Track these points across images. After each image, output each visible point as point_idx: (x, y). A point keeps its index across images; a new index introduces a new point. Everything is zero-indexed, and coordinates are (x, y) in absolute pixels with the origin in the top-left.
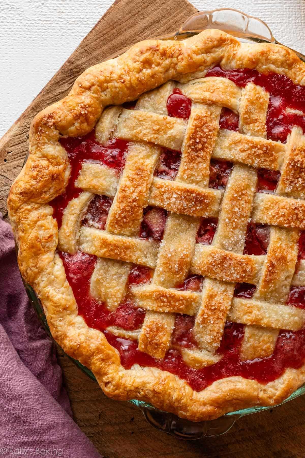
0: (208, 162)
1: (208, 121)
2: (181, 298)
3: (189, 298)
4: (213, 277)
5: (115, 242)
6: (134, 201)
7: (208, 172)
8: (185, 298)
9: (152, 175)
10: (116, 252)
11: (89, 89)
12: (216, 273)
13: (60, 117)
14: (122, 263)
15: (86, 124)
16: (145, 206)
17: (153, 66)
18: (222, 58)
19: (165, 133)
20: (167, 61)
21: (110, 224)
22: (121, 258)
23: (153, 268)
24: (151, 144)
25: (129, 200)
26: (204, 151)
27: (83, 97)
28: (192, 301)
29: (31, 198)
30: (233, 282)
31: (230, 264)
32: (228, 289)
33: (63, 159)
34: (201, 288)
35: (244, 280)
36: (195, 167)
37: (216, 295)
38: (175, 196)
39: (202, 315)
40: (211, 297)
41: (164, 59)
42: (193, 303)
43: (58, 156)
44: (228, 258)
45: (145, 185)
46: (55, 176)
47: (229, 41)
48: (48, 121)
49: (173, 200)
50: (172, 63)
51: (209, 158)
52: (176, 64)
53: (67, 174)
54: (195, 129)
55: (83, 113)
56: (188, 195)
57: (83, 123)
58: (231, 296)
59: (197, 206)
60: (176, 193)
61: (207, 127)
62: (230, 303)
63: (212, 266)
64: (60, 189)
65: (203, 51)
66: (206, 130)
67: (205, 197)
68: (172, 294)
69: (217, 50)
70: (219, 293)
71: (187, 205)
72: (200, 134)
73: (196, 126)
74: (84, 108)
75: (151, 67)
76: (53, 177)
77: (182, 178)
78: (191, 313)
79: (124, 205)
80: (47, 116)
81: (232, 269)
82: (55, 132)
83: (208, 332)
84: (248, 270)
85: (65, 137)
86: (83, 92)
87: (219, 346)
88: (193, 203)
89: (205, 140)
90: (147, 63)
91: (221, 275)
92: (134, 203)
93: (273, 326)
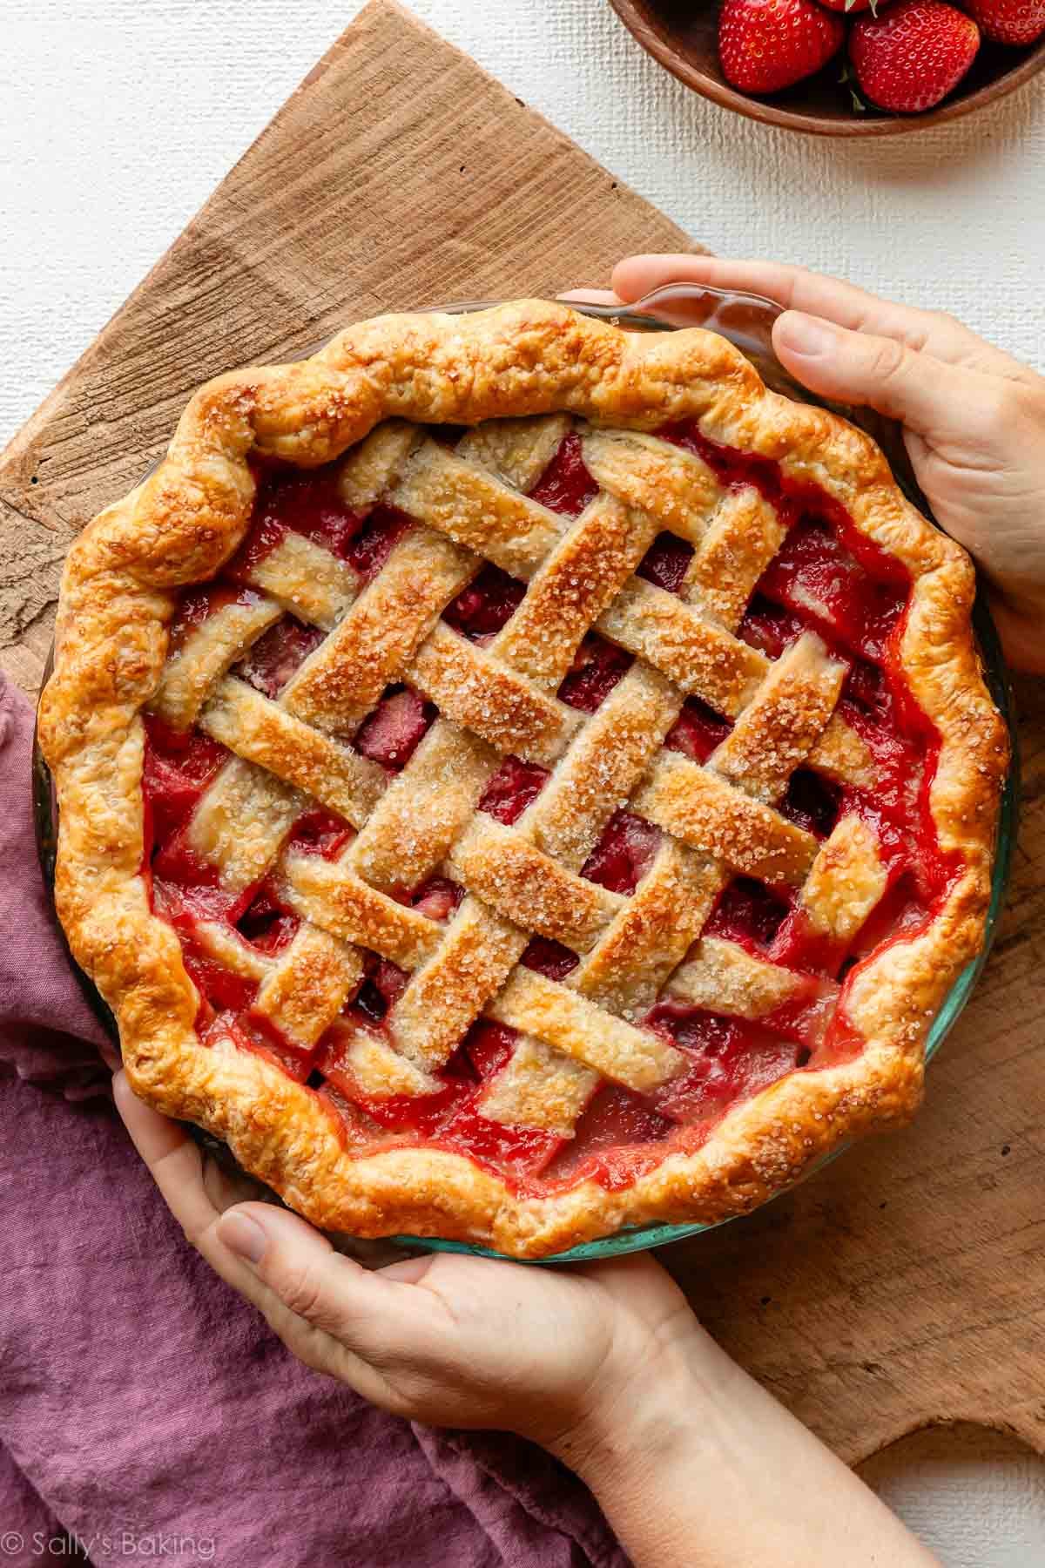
0: (578, 639)
1: (616, 544)
2: (396, 921)
3: (414, 927)
4: (490, 902)
5: (294, 737)
6: (372, 658)
7: (570, 661)
8: (404, 925)
9: (438, 615)
10: (288, 758)
11: (368, 362)
12: (497, 894)
13: (271, 402)
14: (287, 789)
15: (326, 441)
16: (393, 681)
17: (539, 367)
18: (707, 407)
19: (506, 539)
20: (577, 369)
21: (295, 692)
22: (294, 777)
23: (357, 827)
24: (462, 550)
25: (361, 652)
26: (579, 610)
27: (344, 378)
28: (418, 937)
29: (132, 563)
30: (532, 930)
31: (540, 887)
32: (514, 939)
33: (243, 500)
34: (450, 917)
35: (558, 935)
36: (545, 639)
37: (479, 944)
38: (473, 684)
39: (431, 978)
40: (468, 944)
41: (572, 360)
42: (419, 943)
43: (232, 491)
44: (540, 871)
45: (412, 632)
46: (208, 534)
47: (740, 375)
48: (241, 400)
49: (463, 690)
50: (584, 376)
51: (584, 627)
52: (594, 383)
53: (234, 540)
54: (578, 555)
55: (331, 414)
56: (501, 693)
57: (322, 437)
58: (515, 958)
59: (513, 726)
60: (477, 679)
61: (609, 559)
62: (507, 972)
63: (497, 875)
64: (208, 568)
65: (672, 376)
66: (603, 565)
67: (541, 714)
68: (377, 904)
69: (706, 384)
70: (489, 941)
71: (492, 714)
72: (586, 568)
73: (584, 548)
74: (338, 403)
75: (531, 368)
76: (202, 533)
77: (502, 654)
78: (406, 963)
79: (347, 658)
80: (244, 387)
81: (541, 899)
82: (246, 433)
83: (431, 1022)
84: (576, 915)
85: (266, 451)
86: (351, 365)
87: (444, 1063)
88: (507, 717)
89: (592, 586)
90: (528, 356)
91: (507, 903)
92: (372, 664)
93: (589, 1057)
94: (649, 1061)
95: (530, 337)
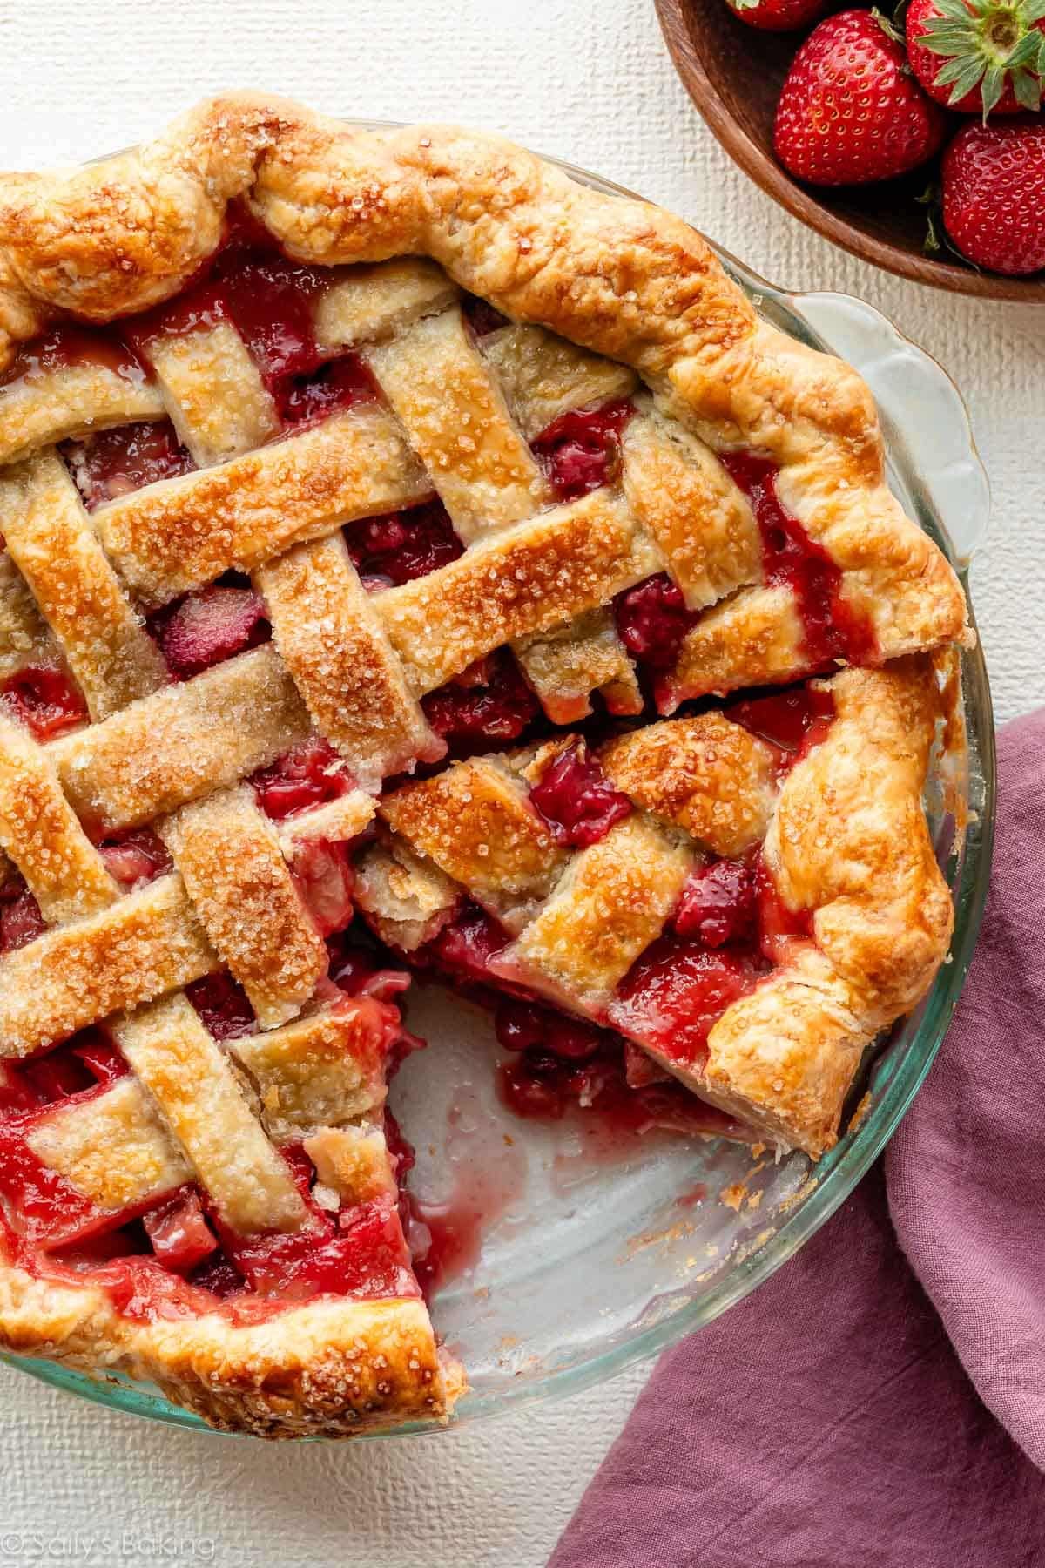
0: (488, 645)
1: (597, 561)
2: (68, 851)
3: (85, 873)
4: (194, 895)
5: (83, 564)
6: (230, 526)
7: (460, 669)
8: (74, 860)
9: (339, 524)
10: (61, 586)
11: (440, 173)
12: (210, 891)
13: (294, 153)
14: (37, 625)
15: (332, 237)
16: (239, 568)
17: (632, 296)
18: (800, 459)
19: (472, 479)
20: (675, 326)
21: (118, 513)
22: (54, 613)
23: (92, 716)
24: (414, 464)
25: (221, 512)
26: (505, 613)
27: (395, 173)
28: (83, 886)
29: (16, 244)
30: (223, 958)
31: (264, 912)
32: (194, 958)
33: (192, 250)
34: (136, 887)
35: (249, 983)
36: (447, 624)
37: (148, 937)
38: (328, 624)
39: (68, 943)
40: (134, 928)
41: (675, 311)
42: (80, 894)
43: (186, 231)
44: (274, 893)
45: (295, 524)
46: (126, 265)
47: (861, 446)
48: (262, 130)
49: (314, 627)
50: (678, 338)
51: (500, 637)
52: (685, 354)
53: (154, 292)
54: (545, 547)
55: (356, 207)
56: (355, 657)
57: (330, 229)
58: (180, 979)
59: (347, 702)
60: (337, 624)
61: (578, 573)
62: (161, 989)
63: (223, 868)
64: (101, 305)
65: (780, 400)
66: (564, 575)
67: (387, 710)
68: (59, 820)
69: (814, 432)
70: (164, 941)
71: (330, 675)
72: (542, 568)
73: (556, 542)
74: (370, 200)
75: (622, 292)
76: (120, 260)
77: (386, 612)
78: (50, 911)
79: (201, 509)
80: (273, 118)
81: (257, 927)
82: (245, 173)
83: (38, 995)
84: (287, 970)
85: (256, 209)
86: (416, 165)
87: (23, 1054)
88: (345, 688)
89: (537, 593)
90: (628, 276)
91: (214, 908)
92: (226, 533)
93: (194, 1145)
94: (261, 1194)
95: (641, 252)
